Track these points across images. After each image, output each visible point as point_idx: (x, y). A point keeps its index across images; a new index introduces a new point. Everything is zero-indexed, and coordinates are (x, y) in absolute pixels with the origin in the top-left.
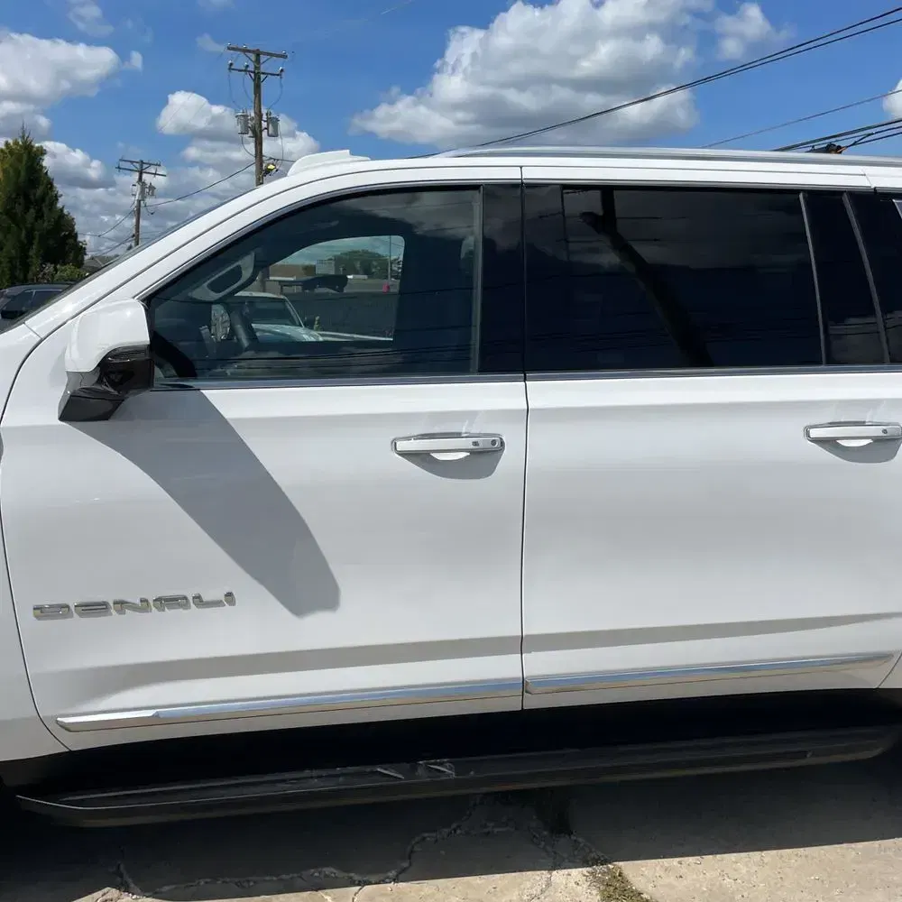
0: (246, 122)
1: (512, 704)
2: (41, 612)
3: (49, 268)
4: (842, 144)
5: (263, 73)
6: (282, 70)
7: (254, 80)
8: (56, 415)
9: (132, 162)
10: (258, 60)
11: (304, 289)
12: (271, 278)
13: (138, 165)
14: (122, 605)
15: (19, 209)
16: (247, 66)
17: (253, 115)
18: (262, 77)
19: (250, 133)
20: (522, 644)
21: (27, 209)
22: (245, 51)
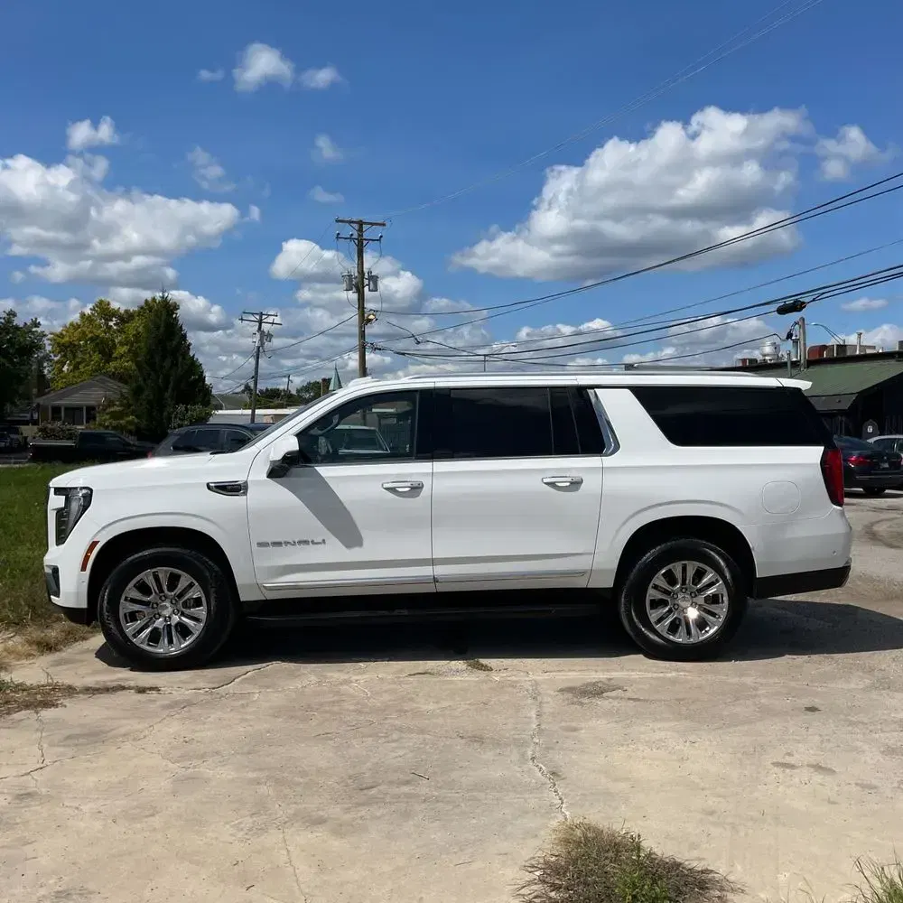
0: (351, 280)
1: (431, 589)
2: (260, 545)
3: (181, 408)
4: (806, 300)
5: (365, 240)
6: (381, 236)
7: (358, 246)
8: (265, 475)
9: (253, 314)
10: (360, 230)
11: (399, 420)
12: (374, 410)
13: (258, 317)
14: (287, 543)
15: (157, 359)
16: (352, 235)
17: (356, 274)
18: (365, 242)
19: (354, 290)
20: (433, 562)
21: (164, 358)
22: (351, 222)
